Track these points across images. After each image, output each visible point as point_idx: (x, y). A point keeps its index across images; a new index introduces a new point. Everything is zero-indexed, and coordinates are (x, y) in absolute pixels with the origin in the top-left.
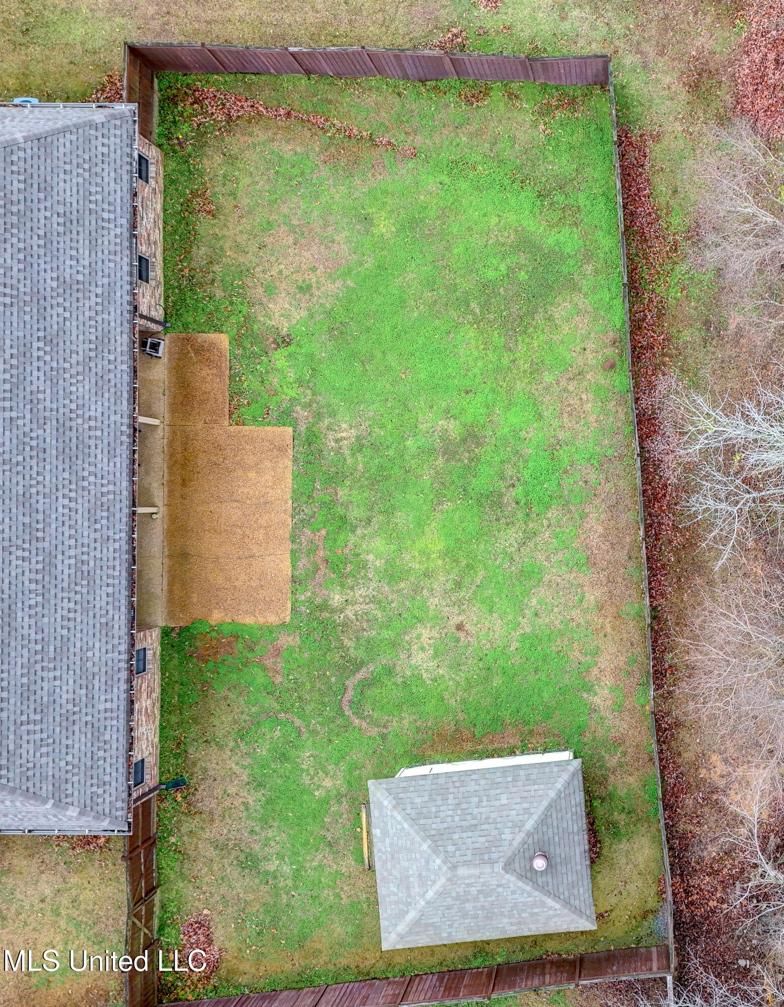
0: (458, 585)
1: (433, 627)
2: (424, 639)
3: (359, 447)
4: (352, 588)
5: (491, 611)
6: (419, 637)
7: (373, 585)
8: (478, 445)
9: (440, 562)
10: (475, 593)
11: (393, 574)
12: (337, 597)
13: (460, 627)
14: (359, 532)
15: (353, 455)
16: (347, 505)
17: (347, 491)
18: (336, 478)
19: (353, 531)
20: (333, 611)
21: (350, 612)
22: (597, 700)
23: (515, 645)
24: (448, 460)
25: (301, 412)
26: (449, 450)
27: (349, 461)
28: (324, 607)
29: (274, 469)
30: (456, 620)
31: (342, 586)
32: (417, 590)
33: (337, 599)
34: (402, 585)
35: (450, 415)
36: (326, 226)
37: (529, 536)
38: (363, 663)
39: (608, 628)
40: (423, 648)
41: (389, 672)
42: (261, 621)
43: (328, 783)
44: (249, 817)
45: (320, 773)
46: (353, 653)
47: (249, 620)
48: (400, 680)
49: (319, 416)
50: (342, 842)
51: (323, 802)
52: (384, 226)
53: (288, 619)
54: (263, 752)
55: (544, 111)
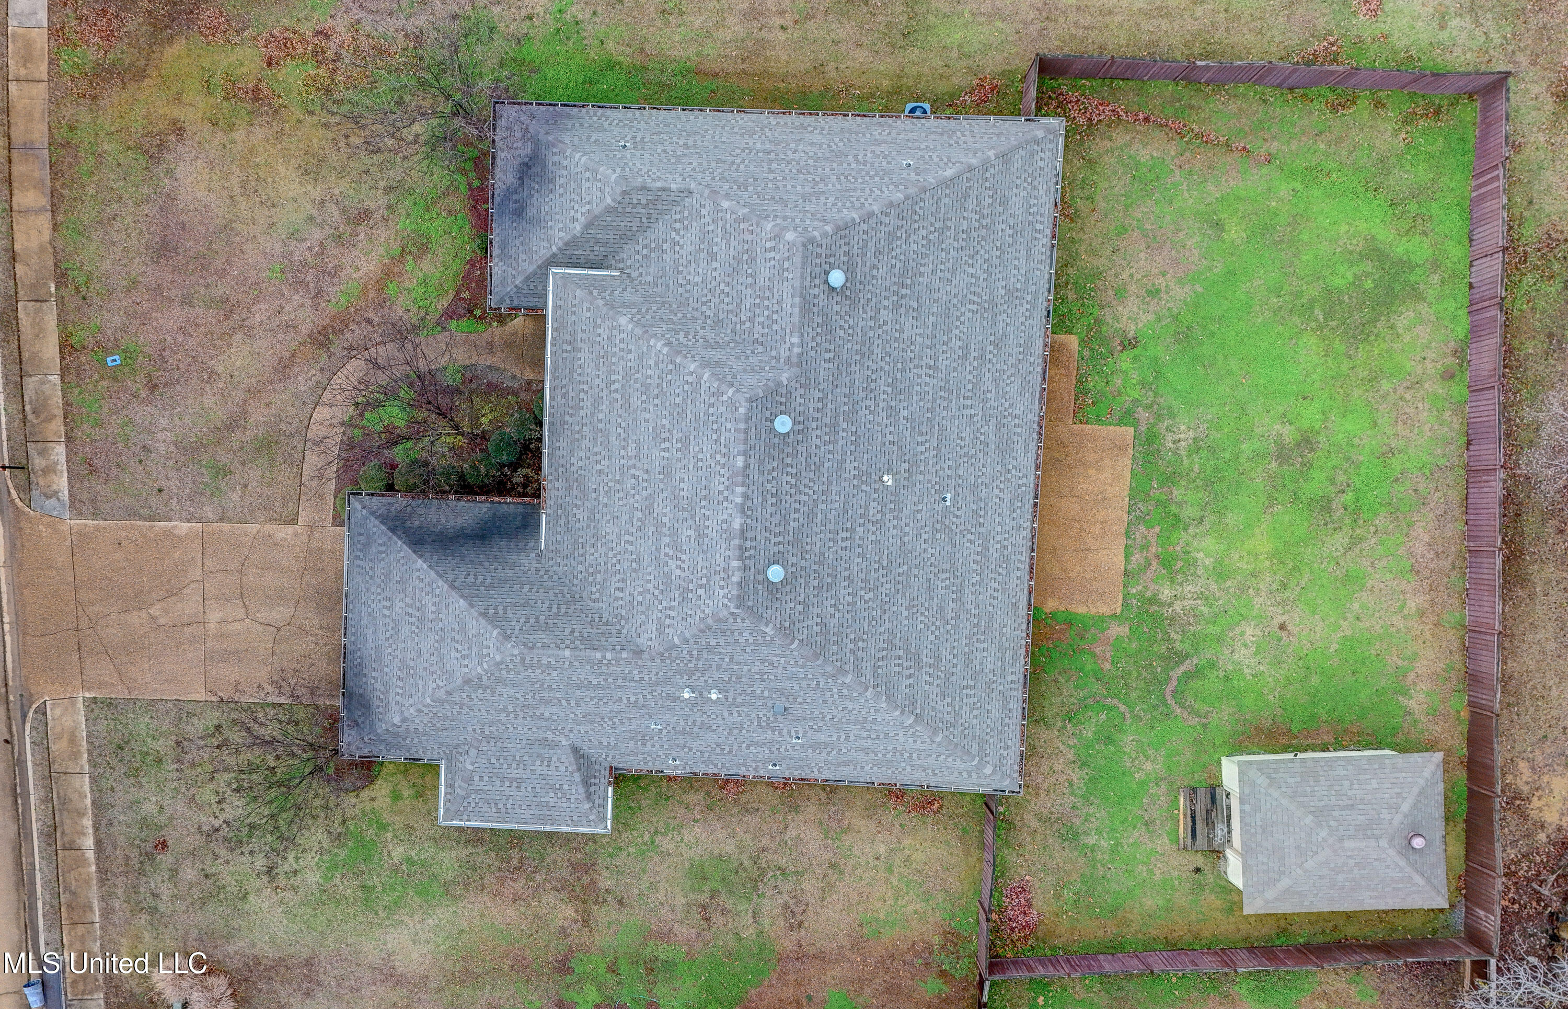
0: (1284, 586)
1: (1256, 625)
2: (1248, 639)
3: (1196, 447)
4: (1181, 584)
5: (1314, 613)
6: (1243, 634)
7: (1201, 582)
8: (1312, 450)
9: (1267, 563)
10: (1299, 595)
11: (1221, 572)
12: (1166, 592)
13: (1282, 627)
14: (1191, 530)
15: (1189, 456)
16: (1180, 504)
17: (1182, 490)
18: (1171, 479)
19: (1185, 530)
20: (1162, 605)
21: (1178, 607)
22: (1412, 704)
23: (1334, 647)
24: (1280, 465)
25: (1142, 414)
26: (1282, 455)
27: (1186, 461)
28: (1153, 601)
29: (1113, 468)
30: (1279, 619)
31: (1172, 582)
32: (1243, 589)
33: (1166, 593)
34: (1229, 583)
35: (1284, 418)
36: (1178, 230)
37: (1356, 541)
38: (1187, 656)
39: (1428, 635)
40: (1245, 646)
41: (1213, 665)
42: (1093, 610)
43: (1148, 767)
44: (1072, 793)
45: (1142, 757)
46: (1178, 646)
47: (1082, 610)
48: (1222, 674)
49: (1159, 417)
50: (1158, 822)
51: (1142, 784)
52: (1235, 232)
53: (1119, 611)
54: (1089, 733)
55: (1408, 120)
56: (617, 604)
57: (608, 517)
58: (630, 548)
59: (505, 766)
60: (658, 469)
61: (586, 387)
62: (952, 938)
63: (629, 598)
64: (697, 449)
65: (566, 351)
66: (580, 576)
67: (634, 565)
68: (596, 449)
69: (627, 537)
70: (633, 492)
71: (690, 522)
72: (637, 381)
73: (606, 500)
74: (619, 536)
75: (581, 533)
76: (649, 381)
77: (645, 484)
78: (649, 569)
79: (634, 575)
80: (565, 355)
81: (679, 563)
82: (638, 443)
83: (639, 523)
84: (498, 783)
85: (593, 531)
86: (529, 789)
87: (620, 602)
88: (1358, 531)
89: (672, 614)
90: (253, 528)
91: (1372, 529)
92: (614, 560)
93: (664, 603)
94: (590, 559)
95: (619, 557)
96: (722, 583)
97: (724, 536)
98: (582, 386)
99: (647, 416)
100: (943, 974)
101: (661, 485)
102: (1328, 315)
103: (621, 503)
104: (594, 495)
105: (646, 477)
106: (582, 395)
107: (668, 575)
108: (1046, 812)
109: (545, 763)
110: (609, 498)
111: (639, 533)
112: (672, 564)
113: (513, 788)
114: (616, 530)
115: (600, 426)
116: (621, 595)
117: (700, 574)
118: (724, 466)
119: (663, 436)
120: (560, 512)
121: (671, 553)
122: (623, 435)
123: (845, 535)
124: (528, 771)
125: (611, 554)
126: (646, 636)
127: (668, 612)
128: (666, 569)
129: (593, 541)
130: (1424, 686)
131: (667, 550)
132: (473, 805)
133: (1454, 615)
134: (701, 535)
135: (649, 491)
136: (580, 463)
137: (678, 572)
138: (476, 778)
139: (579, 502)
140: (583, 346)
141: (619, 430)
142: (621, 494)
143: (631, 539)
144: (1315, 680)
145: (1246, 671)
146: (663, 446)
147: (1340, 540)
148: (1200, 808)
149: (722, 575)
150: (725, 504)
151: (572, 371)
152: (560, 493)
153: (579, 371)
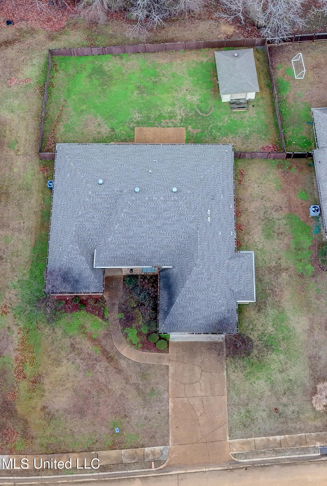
0: (176, 90)
1: (187, 96)
2: (190, 97)
3: (140, 112)
4: (177, 114)
5: (183, 83)
6: (189, 99)
7: (176, 109)
8: (141, 86)
9: (170, 94)
10: (178, 87)
11: (173, 105)
12: (179, 117)
13: (187, 90)
14: (162, 112)
16: (156, 115)
17: (152, 115)
18: (149, 118)
19: (162, 114)
20: (182, 118)
21: (183, 114)
22: (205, 61)
23: (191, 78)
24: (144, 93)
25: (132, 125)
26: (142, 93)
27: (144, 115)
28: (181, 120)
29: (146, 131)
30: (185, 91)
31: (176, 116)
32: (177, 100)
33: (180, 117)
34: (176, 103)
35: (133, 93)
36: (83, 121)
37: (164, 75)
38: (196, 111)
39: (187, 58)
40: (192, 98)
41: (198, 105)
42: (185, 134)
43: (226, 119)
44: (235, 137)
45: (224, 121)
46: (193, 113)
47: (185, 137)
48: (200, 103)
49: (132, 122)
50: (241, 116)
51: (231, 120)
52: (84, 107)
53: (184, 128)
54: (219, 134)
55: (57, 71)
56: (186, 238)
57: (162, 242)
58: (170, 234)
59: (236, 279)
60: (149, 225)
61: (127, 252)
62: (279, 166)
63: (184, 234)
64: (144, 212)
65: (117, 260)
66: (179, 252)
67: (175, 232)
68: (144, 248)
69: (167, 235)
70: (155, 234)
71: (162, 214)
72: (126, 234)
73: (158, 243)
74: (167, 238)
75: (167, 252)
76: (126, 230)
77: (153, 229)
78: (175, 227)
79: (177, 232)
80: (118, 261)
81: (173, 217)
82: (142, 232)
83: (163, 231)
84: (241, 282)
85: (166, 248)
86: (242, 273)
87: (185, 237)
88: (161, 75)
89: (187, 218)
90: (170, 380)
91: (160, 72)
92: (174, 239)
93: (184, 221)
94: (174, 248)
95: (173, 238)
96: (178, 202)
97: (166, 202)
98: (127, 254)
99: (135, 230)
100: (290, 168)
101: (153, 224)
102: (106, 85)
103: (158, 238)
104: (156, 248)
105: (151, 230)
106: (129, 253)
107: (177, 220)
108: (241, 143)
109: (234, 268)
110: (157, 242)
111: (166, 231)
112: (174, 219)
113: (242, 278)
114: (165, 239)
115: (138, 246)
116: (183, 236)
117: (176, 210)
118: (148, 203)
119: (140, 224)
120: (161, 260)
121: (171, 220)
122: (140, 238)
123: (165, 179)
124: (237, 273)
125: (172, 241)
126: (193, 227)
127: (186, 220)
128: (175, 221)
129: (169, 248)
130: (200, 58)
131: (170, 221)
132: (248, 290)
133: (181, 52)
134: (165, 210)
135: (155, 228)
136: (148, 253)
137: (176, 217)
138: (240, 288)
139: (159, 253)
140: (116, 254)
141: (139, 239)
142: (156, 238)
143: (168, 234)
144: (200, 82)
145: (199, 98)
146: (143, 224)
147: (163, 79)
148: (236, 106)
149: (175, 202)
150: (157, 203)
151: (122, 258)
152: (156, 261)
153: (122, 255)
